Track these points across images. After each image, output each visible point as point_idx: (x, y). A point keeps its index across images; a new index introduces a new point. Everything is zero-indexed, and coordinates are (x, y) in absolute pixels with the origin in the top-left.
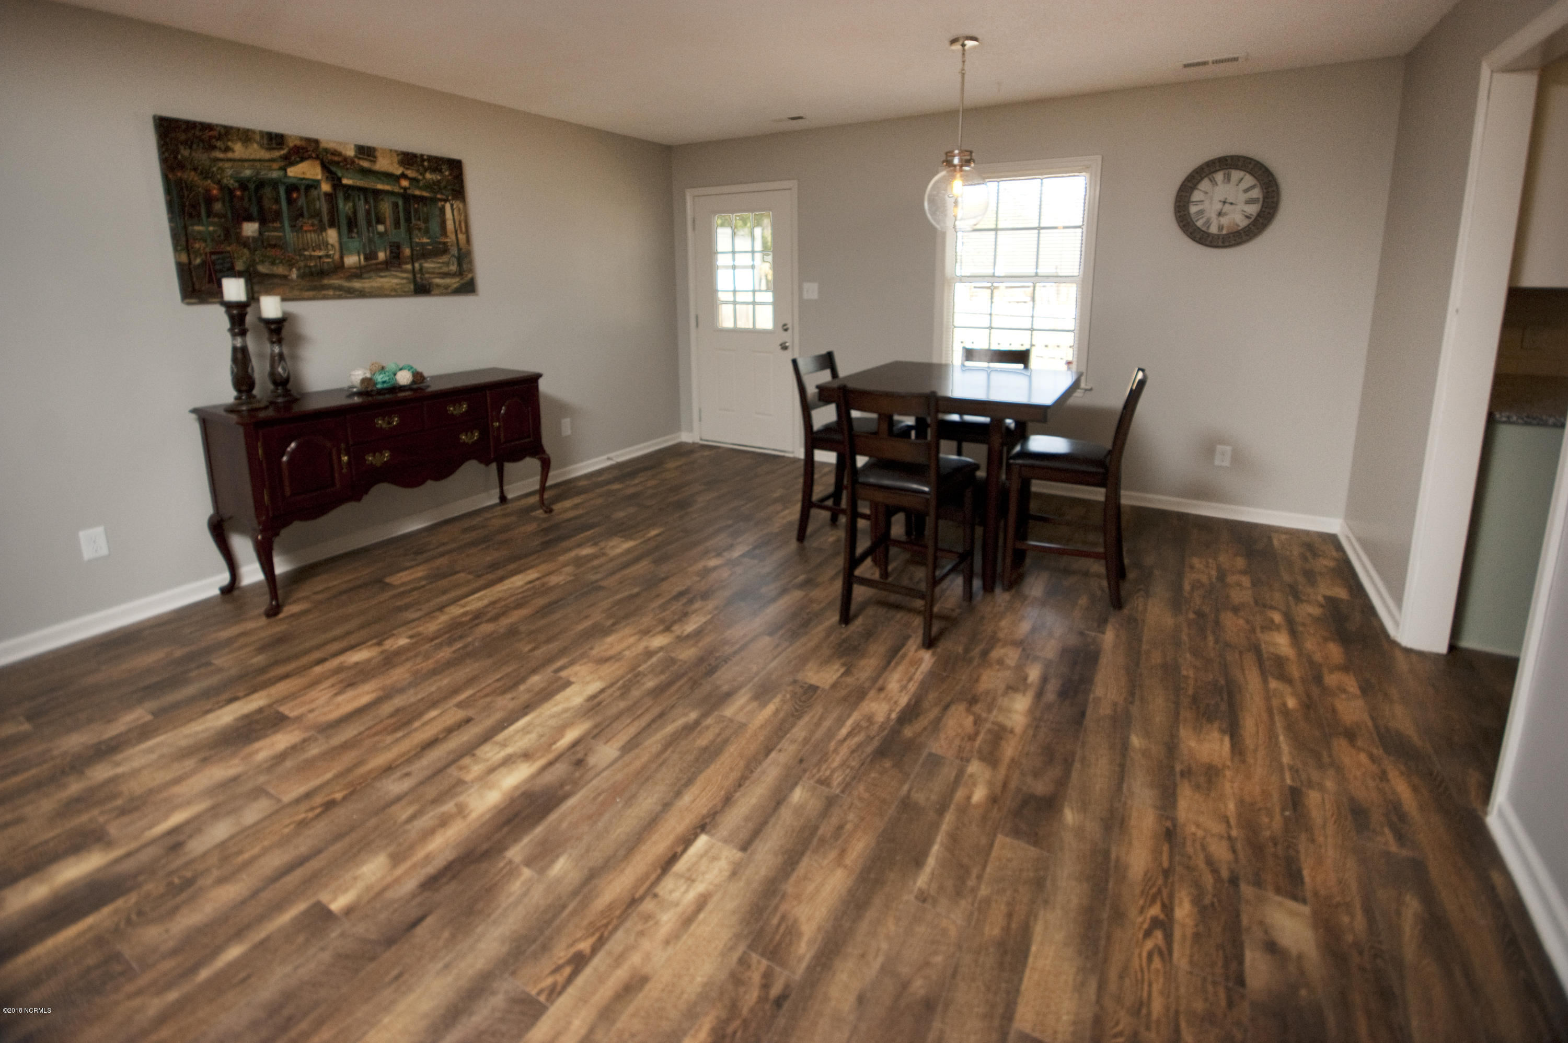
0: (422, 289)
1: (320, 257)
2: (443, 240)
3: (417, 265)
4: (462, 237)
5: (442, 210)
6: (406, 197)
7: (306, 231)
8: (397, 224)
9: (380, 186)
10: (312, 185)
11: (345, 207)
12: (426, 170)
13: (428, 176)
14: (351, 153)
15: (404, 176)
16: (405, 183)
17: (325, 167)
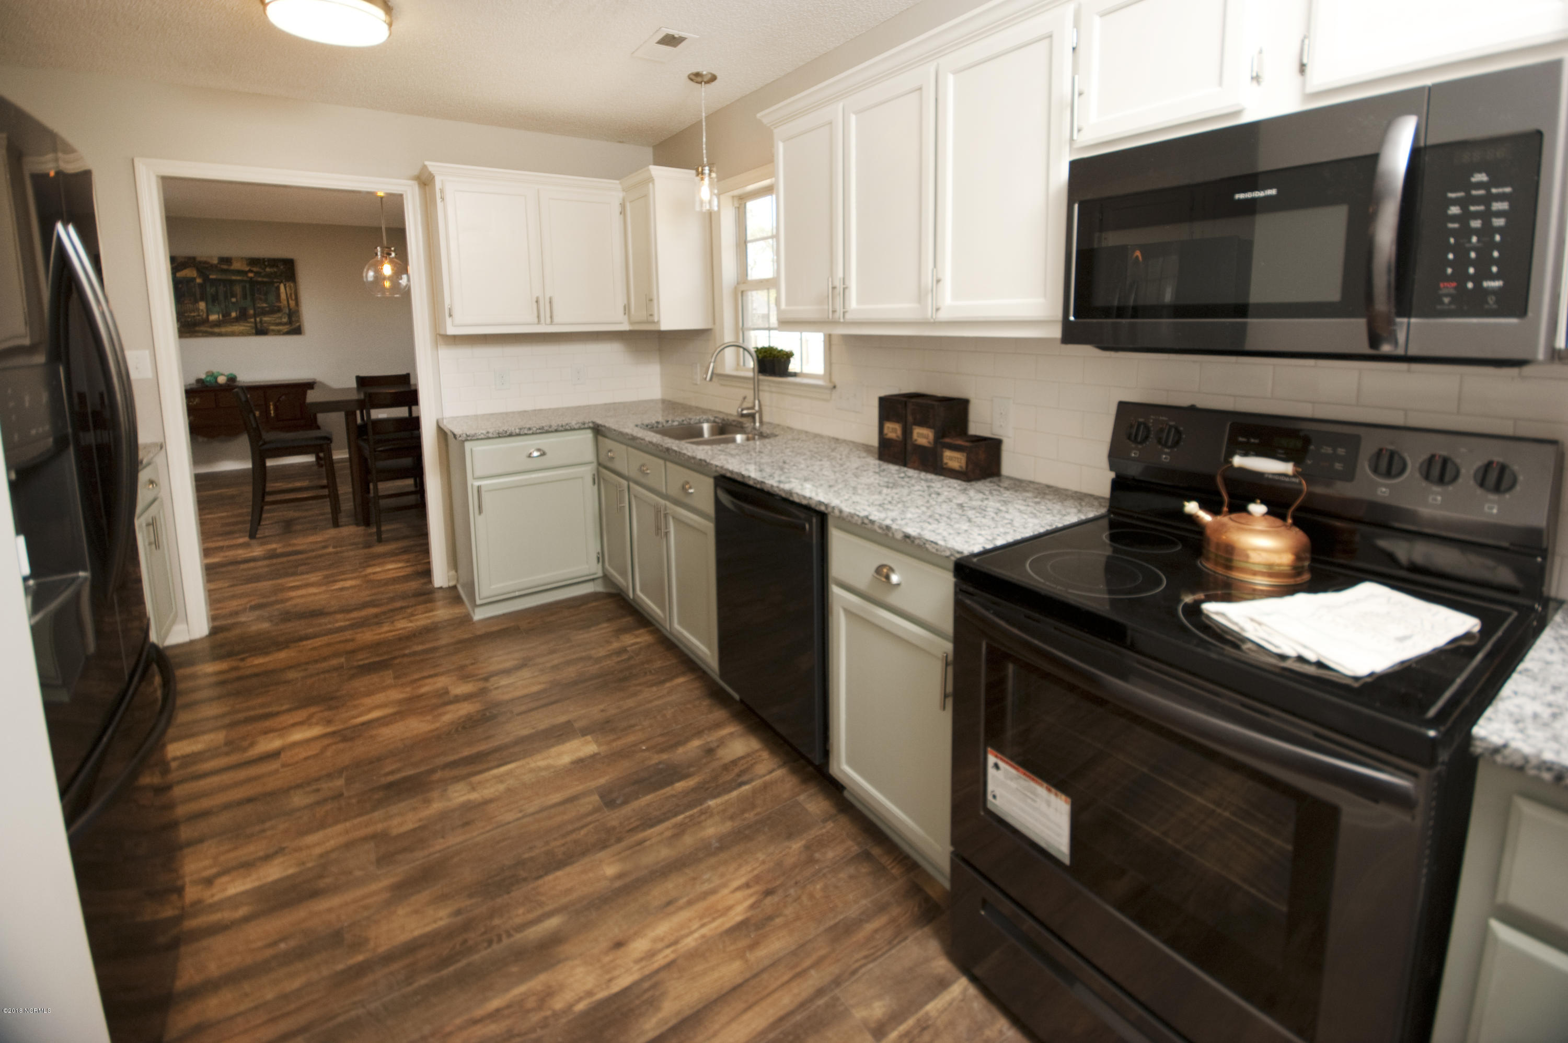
0: (261, 331)
1: (194, 316)
2: (278, 304)
3: (258, 319)
4: (292, 303)
5: (278, 288)
6: (251, 281)
7: (186, 304)
8: (245, 297)
9: (234, 278)
10: (193, 279)
11: (211, 290)
12: (266, 266)
13: (268, 270)
14: (215, 261)
15: (251, 271)
16: (251, 275)
17: (198, 270)
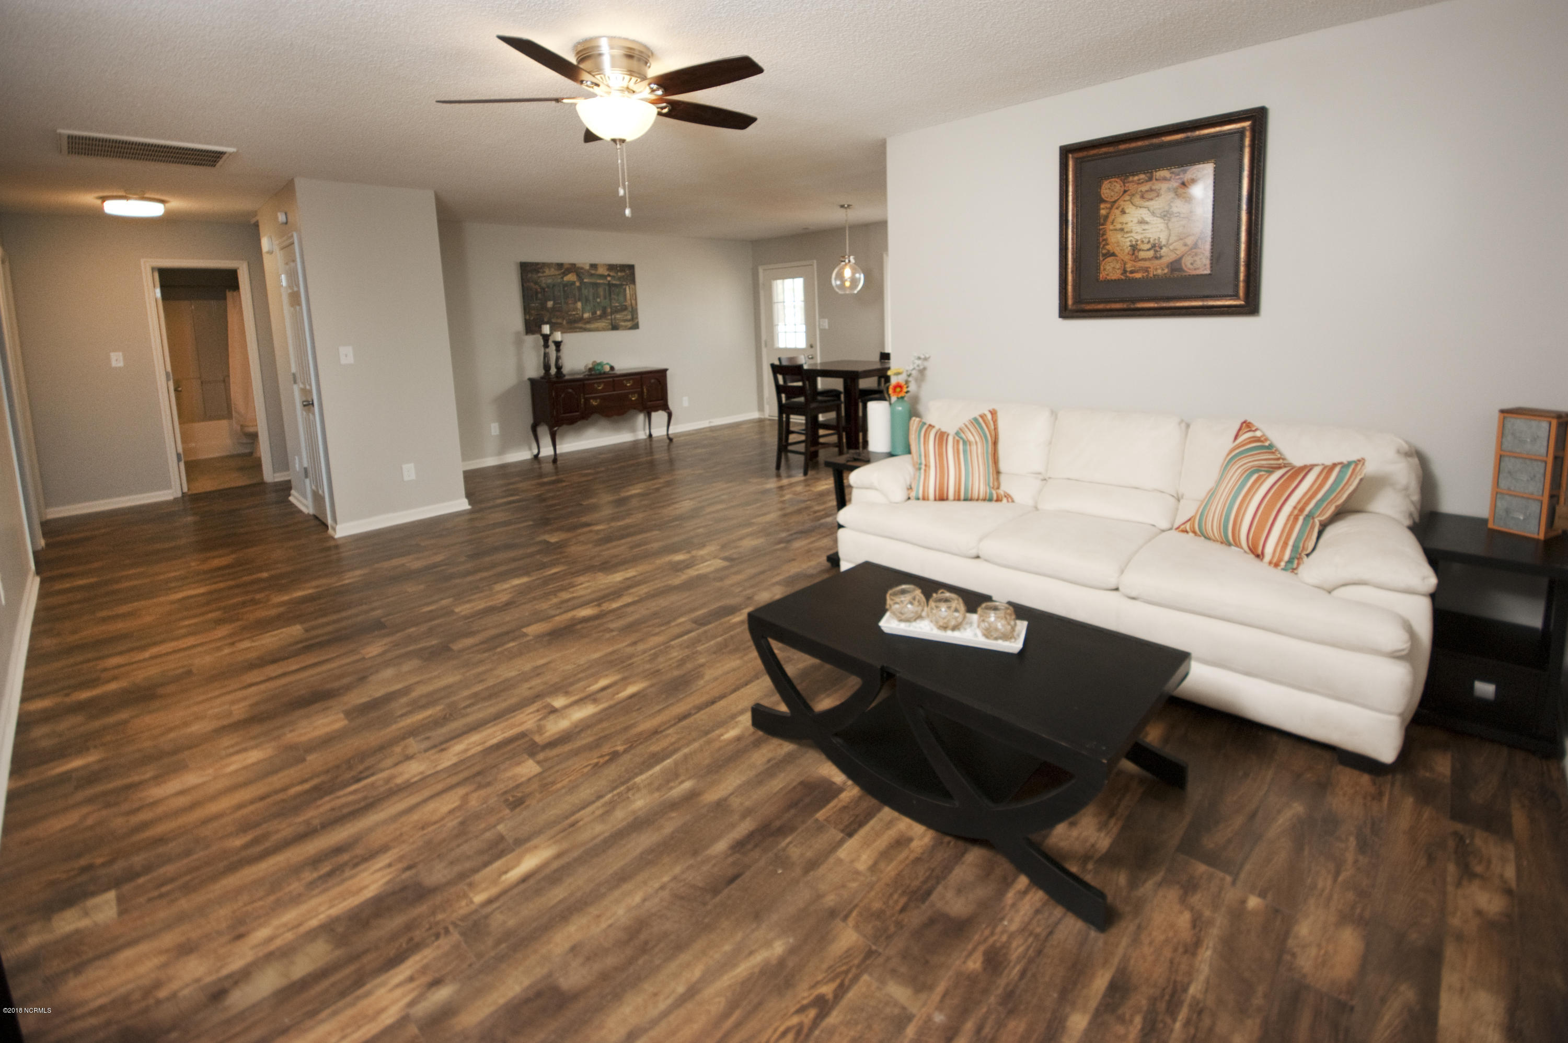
0: (615, 327)
1: (574, 315)
2: (625, 304)
3: (613, 316)
4: (633, 302)
5: (625, 290)
6: (610, 285)
7: (570, 304)
8: (605, 298)
9: (598, 281)
10: (573, 283)
11: (585, 292)
12: (618, 271)
13: (619, 274)
14: (587, 267)
15: (609, 275)
16: (609, 279)
17: (578, 275)
